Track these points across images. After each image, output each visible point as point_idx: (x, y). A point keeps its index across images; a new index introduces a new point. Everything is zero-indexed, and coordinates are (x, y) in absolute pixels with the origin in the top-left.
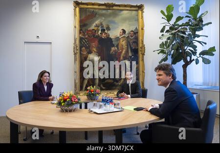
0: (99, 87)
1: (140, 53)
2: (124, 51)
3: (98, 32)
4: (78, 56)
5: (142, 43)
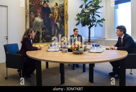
0: (42, 40)
1: (65, 18)
2: (57, 17)
3: (42, 3)
4: (28, 18)
5: (67, 13)
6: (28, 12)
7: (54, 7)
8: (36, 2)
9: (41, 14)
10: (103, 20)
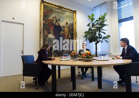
1: (74, 36)
2: (67, 34)
3: (54, 21)
4: (42, 34)
5: (76, 31)
6: (42, 30)
7: (64, 25)
8: (49, 21)
9: (53, 32)
10: (109, 36)
